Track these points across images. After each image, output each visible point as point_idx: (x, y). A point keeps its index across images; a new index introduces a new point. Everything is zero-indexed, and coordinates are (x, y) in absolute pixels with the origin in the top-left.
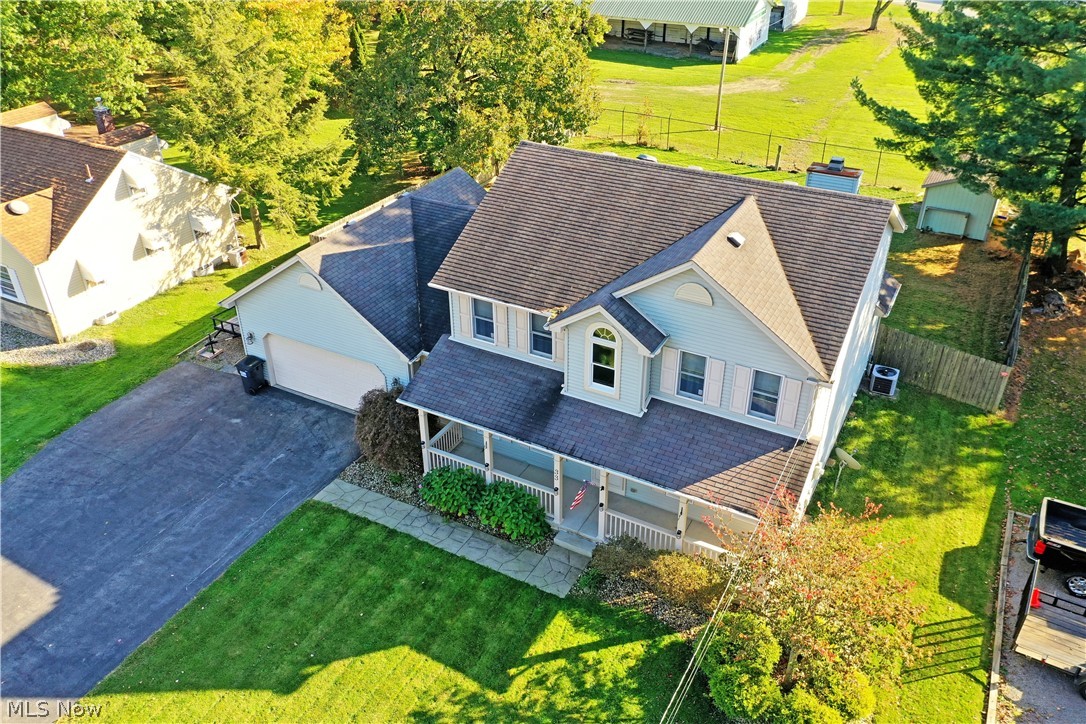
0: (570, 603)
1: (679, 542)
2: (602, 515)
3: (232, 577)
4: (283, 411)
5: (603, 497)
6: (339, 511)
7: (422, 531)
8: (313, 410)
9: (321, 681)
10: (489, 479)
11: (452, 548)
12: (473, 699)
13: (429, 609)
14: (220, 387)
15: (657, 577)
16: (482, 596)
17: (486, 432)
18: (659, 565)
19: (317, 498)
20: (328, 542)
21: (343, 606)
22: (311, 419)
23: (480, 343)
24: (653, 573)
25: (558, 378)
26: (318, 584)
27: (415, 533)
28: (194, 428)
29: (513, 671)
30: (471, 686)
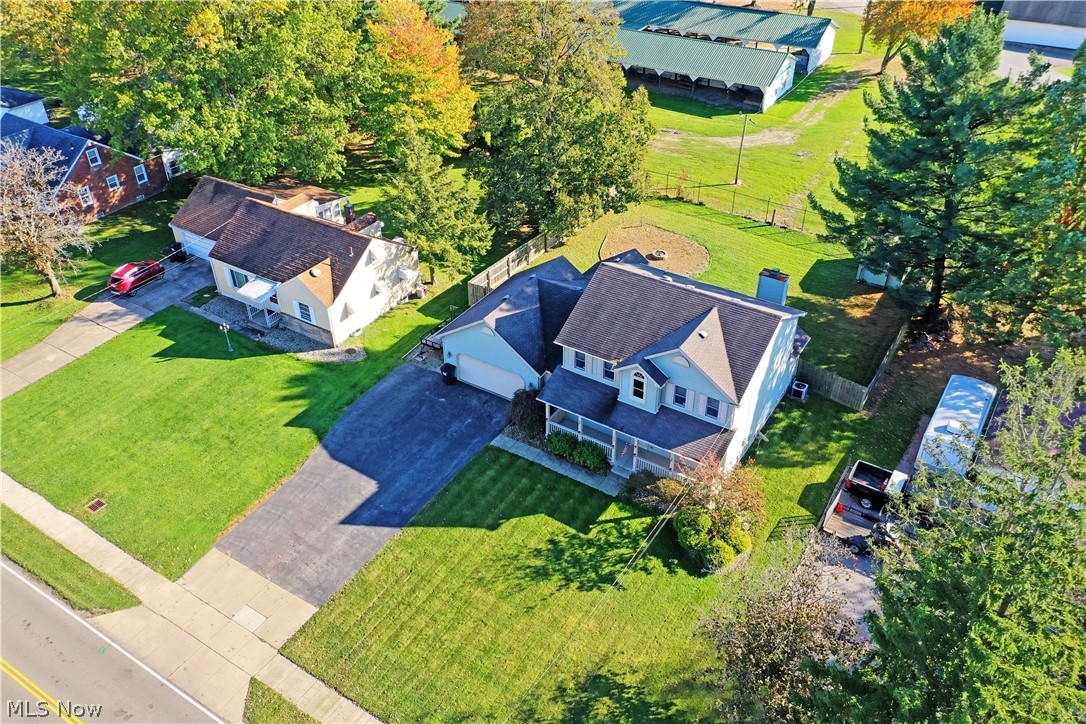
0: (617, 500)
1: (670, 473)
2: (635, 459)
3: (457, 480)
4: (466, 395)
5: (636, 451)
6: (504, 451)
7: (546, 463)
8: (482, 396)
9: (507, 526)
10: (580, 439)
11: (562, 472)
12: (574, 537)
13: (552, 499)
14: (430, 379)
15: (659, 489)
16: (577, 494)
17: (580, 417)
18: (660, 484)
19: (492, 443)
20: (501, 466)
21: (512, 495)
22: (483, 401)
23: (578, 371)
24: (657, 487)
25: (616, 392)
26: (499, 486)
27: (543, 463)
28: (421, 403)
29: (591, 526)
30: (573, 531)
